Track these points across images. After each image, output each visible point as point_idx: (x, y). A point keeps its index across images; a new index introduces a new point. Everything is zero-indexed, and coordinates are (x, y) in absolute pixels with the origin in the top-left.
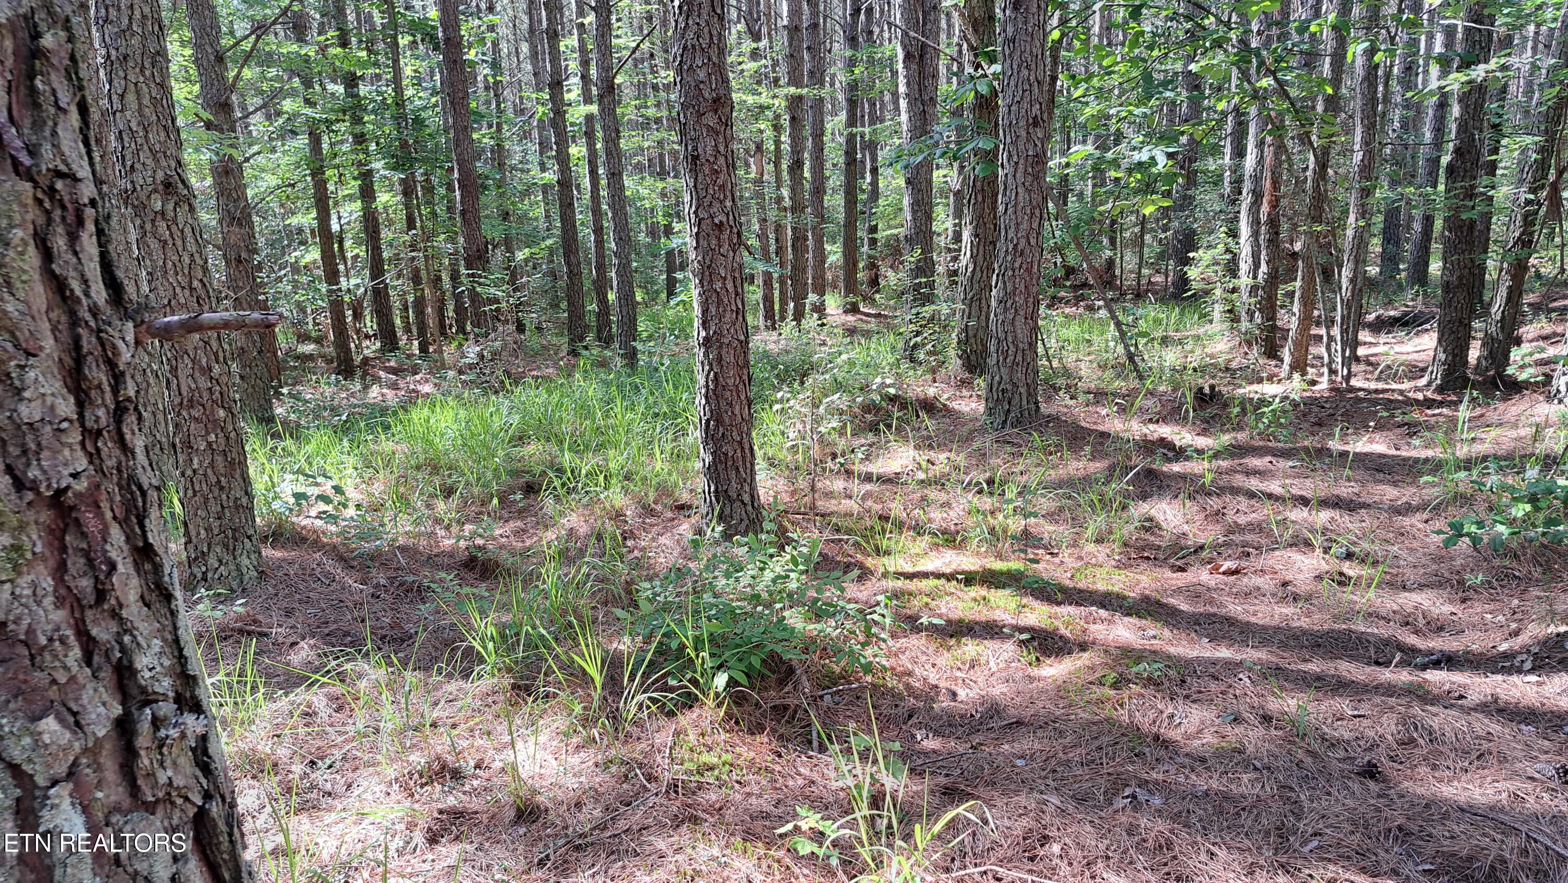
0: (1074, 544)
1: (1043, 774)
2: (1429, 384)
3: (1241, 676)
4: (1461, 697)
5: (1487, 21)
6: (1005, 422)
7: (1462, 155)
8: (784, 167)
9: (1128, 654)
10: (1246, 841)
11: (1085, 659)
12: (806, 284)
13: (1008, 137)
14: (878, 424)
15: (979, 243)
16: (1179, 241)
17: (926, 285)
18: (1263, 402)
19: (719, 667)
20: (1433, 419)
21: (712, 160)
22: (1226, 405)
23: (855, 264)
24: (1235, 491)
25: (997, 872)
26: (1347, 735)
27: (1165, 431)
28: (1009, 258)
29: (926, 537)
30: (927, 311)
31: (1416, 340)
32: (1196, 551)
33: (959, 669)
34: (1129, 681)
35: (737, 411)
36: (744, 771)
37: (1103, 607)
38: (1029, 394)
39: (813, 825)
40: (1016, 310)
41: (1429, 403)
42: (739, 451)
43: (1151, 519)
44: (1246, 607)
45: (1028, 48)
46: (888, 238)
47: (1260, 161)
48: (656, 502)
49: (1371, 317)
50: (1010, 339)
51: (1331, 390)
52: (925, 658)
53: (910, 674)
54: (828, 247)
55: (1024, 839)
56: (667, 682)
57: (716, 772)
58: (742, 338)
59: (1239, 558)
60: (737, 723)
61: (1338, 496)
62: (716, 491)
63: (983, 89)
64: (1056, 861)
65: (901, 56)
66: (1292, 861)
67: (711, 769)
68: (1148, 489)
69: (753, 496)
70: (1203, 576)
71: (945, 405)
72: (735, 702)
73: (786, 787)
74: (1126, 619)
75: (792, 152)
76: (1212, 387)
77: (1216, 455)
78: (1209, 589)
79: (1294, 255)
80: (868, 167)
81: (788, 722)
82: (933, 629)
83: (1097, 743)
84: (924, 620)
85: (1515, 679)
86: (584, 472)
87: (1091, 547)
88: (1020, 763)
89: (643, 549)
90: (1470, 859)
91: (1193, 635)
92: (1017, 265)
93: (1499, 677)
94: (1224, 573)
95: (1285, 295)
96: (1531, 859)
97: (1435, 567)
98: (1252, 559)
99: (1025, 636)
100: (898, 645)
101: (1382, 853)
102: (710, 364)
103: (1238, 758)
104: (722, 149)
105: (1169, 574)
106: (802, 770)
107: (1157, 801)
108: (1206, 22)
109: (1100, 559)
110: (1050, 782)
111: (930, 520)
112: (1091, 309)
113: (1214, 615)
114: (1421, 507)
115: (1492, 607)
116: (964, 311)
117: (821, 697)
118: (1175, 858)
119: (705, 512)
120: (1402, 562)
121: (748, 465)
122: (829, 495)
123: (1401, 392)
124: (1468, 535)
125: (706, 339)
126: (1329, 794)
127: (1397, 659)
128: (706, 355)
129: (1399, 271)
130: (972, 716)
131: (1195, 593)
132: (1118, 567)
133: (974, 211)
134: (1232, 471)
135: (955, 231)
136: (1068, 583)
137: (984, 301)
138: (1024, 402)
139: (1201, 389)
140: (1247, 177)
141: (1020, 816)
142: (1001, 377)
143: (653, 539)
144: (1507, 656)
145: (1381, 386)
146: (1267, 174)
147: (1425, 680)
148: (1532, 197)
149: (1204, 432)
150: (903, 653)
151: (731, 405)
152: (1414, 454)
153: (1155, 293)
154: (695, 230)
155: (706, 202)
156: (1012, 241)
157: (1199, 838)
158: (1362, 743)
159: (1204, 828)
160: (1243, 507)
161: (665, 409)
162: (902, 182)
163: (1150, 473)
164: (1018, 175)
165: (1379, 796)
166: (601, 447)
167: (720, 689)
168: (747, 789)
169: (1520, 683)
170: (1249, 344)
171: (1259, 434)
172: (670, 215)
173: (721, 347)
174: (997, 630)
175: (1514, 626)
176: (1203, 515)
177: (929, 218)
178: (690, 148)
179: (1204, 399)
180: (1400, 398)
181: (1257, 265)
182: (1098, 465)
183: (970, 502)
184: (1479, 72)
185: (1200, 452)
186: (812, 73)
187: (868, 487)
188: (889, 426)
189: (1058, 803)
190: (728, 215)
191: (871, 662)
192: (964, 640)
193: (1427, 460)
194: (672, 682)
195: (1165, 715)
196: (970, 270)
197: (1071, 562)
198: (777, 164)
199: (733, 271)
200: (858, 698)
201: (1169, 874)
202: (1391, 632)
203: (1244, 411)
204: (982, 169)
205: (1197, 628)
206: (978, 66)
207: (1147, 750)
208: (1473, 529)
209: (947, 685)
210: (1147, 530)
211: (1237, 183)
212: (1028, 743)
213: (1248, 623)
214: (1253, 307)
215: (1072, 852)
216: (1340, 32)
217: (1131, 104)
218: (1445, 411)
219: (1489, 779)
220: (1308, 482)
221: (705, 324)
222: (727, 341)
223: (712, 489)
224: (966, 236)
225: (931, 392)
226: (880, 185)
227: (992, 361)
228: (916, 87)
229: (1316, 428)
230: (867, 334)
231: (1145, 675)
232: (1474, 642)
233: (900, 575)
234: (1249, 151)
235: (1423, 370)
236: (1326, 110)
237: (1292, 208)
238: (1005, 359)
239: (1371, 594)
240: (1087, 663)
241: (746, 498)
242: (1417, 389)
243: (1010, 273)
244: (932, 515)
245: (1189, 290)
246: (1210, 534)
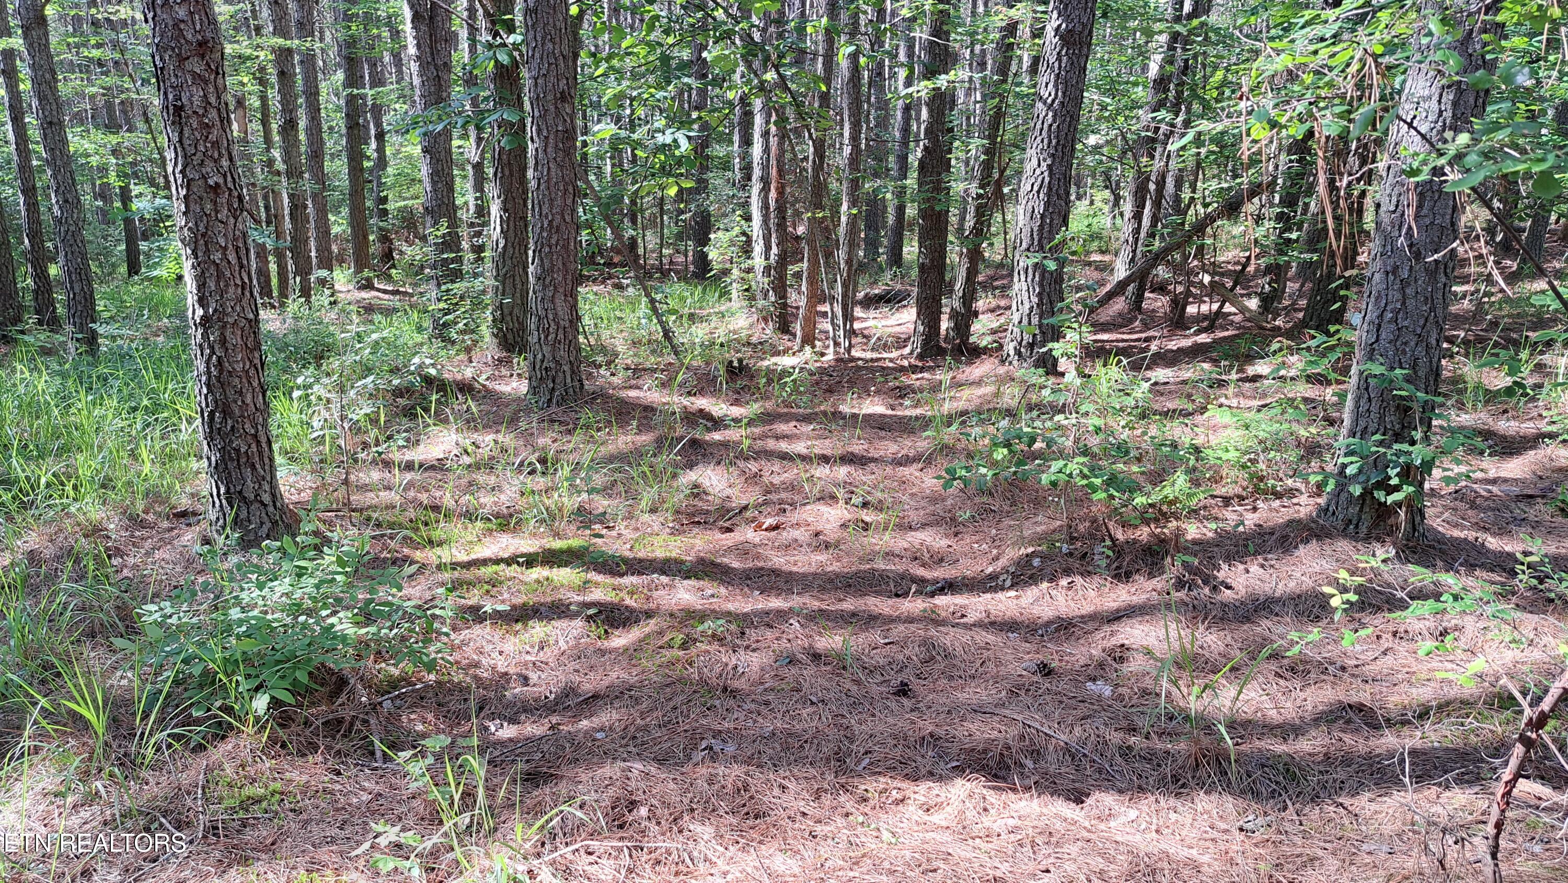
0: (630, 516)
1: (624, 742)
2: (912, 353)
3: (791, 621)
4: (963, 616)
5: (943, 36)
6: (550, 400)
7: (929, 153)
8: (274, 126)
9: (691, 616)
10: (811, 770)
11: (651, 625)
12: (310, 257)
13: (536, 111)
14: (413, 407)
15: (508, 218)
16: (697, 223)
17: (453, 261)
18: (785, 373)
19: (257, 689)
20: (918, 383)
21: (201, 112)
22: (752, 377)
23: (365, 237)
24: (769, 455)
25: (588, 846)
26: (882, 662)
27: (702, 403)
28: (545, 234)
29: (479, 524)
30: (459, 287)
31: (897, 315)
32: (740, 512)
33: (528, 652)
34: (695, 640)
35: (249, 400)
36: (299, 797)
37: (663, 572)
38: (573, 372)
39: (393, 838)
40: (555, 287)
41: (914, 369)
42: (254, 446)
43: (696, 486)
44: (787, 558)
45: (551, 21)
46: (399, 210)
47: (766, 150)
48: (146, 512)
49: (860, 295)
50: (551, 317)
51: (837, 360)
52: (491, 647)
53: (477, 665)
54: (332, 218)
55: (613, 808)
56: (191, 715)
57: (264, 804)
58: (251, 316)
59: (777, 514)
60: (284, 746)
61: (852, 453)
62: (228, 491)
63: (503, 58)
64: (644, 823)
65: (408, 14)
66: (850, 780)
67: (259, 801)
68: (693, 458)
69: (275, 495)
70: (748, 534)
71: (484, 386)
72: (280, 725)
73: (350, 805)
74: (686, 582)
75: (283, 110)
76: (740, 361)
77: (751, 423)
78: (755, 546)
79: (798, 238)
80: (373, 132)
81: (344, 736)
82: (499, 617)
83: (671, 704)
84: (488, 608)
85: (1000, 595)
86: (43, 480)
87: (646, 517)
88: (599, 735)
89: (135, 567)
90: (985, 751)
91: (746, 589)
92: (553, 241)
93: (988, 596)
94: (766, 530)
95: (793, 275)
96: (1027, 743)
97: (932, 508)
98: (788, 514)
99: (591, 612)
100: (462, 637)
101: (919, 759)
102: (212, 348)
103: (797, 696)
104: (213, 100)
105: (719, 535)
106: (366, 784)
107: (731, 749)
108: (716, 13)
109: (656, 528)
110: (631, 749)
111: (482, 506)
112: (619, 287)
113: (762, 569)
114: (915, 459)
115: (977, 538)
116: (497, 288)
117: (380, 703)
118: (752, 797)
119: (213, 518)
120: (906, 507)
121: (267, 461)
122: (364, 488)
123: (891, 360)
124: (960, 478)
125: (205, 319)
126: (873, 715)
127: (913, 590)
128: (205, 336)
129: (879, 255)
130: (546, 697)
131: (743, 550)
132: (672, 534)
133: (501, 184)
134: (763, 437)
135: (477, 205)
136: (628, 554)
137: (517, 278)
138: (569, 380)
139: (731, 362)
140: (755, 165)
141: (607, 786)
142: (544, 356)
143: (147, 554)
144: (993, 577)
145: (875, 355)
146: (773, 162)
147: (936, 606)
148: (982, 191)
149: (736, 402)
150: (467, 645)
151: (241, 393)
152: (908, 413)
153: (677, 272)
154: (183, 192)
155: (196, 160)
156: (547, 218)
157: (771, 776)
158: (894, 667)
159: (775, 765)
160: (776, 468)
161: (145, 402)
162: (417, 150)
163: (694, 443)
164: (549, 150)
165: (912, 710)
166: (63, 450)
167: (261, 712)
168: (304, 816)
169: (1003, 598)
170: (765, 320)
171: (783, 402)
172: (126, 175)
173: (224, 327)
174: (563, 608)
175: (995, 551)
176: (743, 479)
177: (451, 189)
178: (171, 97)
179: (736, 371)
180: (891, 365)
181: (768, 248)
182: (644, 438)
183: (522, 483)
184: (942, 81)
185: (736, 420)
186: (301, 25)
187: (409, 476)
188: (426, 410)
189: (641, 767)
190: (225, 176)
191: (435, 659)
192: (531, 623)
193: (917, 418)
194: (196, 713)
195: (730, 667)
196: (501, 245)
197: (628, 534)
198: (265, 122)
199: (235, 239)
200: (422, 698)
201: (748, 813)
202: (904, 567)
203: (770, 381)
204: (509, 142)
205: (749, 582)
206: (496, 35)
207: (717, 703)
208: (963, 473)
209: (518, 670)
210: (696, 496)
211: (747, 170)
212: (607, 717)
213: (791, 573)
214: (766, 286)
215: (659, 812)
216: (830, 35)
217: (650, 87)
218: (926, 375)
219: (991, 682)
220: (827, 442)
221: (202, 301)
222: (231, 320)
223: (222, 490)
224: (495, 210)
225: (469, 373)
226: (388, 153)
227: (533, 339)
228: (428, 50)
229: (828, 394)
230: (389, 312)
231: (710, 632)
232: (968, 568)
233: (454, 566)
234: (756, 140)
235: (906, 340)
236: (821, 106)
237: (793, 196)
238: (546, 337)
239: (887, 537)
240: (656, 628)
241: (266, 498)
242: (903, 357)
243: (547, 249)
244: (482, 500)
245: (711, 270)
246: (752, 496)
